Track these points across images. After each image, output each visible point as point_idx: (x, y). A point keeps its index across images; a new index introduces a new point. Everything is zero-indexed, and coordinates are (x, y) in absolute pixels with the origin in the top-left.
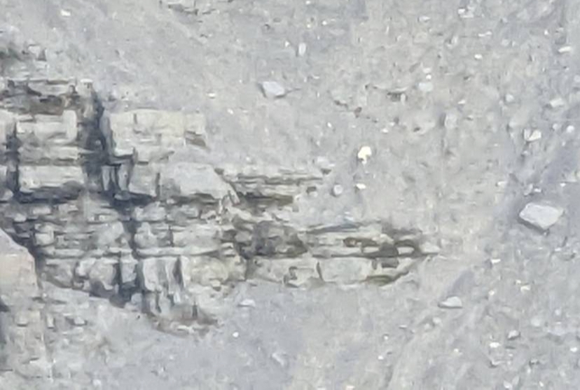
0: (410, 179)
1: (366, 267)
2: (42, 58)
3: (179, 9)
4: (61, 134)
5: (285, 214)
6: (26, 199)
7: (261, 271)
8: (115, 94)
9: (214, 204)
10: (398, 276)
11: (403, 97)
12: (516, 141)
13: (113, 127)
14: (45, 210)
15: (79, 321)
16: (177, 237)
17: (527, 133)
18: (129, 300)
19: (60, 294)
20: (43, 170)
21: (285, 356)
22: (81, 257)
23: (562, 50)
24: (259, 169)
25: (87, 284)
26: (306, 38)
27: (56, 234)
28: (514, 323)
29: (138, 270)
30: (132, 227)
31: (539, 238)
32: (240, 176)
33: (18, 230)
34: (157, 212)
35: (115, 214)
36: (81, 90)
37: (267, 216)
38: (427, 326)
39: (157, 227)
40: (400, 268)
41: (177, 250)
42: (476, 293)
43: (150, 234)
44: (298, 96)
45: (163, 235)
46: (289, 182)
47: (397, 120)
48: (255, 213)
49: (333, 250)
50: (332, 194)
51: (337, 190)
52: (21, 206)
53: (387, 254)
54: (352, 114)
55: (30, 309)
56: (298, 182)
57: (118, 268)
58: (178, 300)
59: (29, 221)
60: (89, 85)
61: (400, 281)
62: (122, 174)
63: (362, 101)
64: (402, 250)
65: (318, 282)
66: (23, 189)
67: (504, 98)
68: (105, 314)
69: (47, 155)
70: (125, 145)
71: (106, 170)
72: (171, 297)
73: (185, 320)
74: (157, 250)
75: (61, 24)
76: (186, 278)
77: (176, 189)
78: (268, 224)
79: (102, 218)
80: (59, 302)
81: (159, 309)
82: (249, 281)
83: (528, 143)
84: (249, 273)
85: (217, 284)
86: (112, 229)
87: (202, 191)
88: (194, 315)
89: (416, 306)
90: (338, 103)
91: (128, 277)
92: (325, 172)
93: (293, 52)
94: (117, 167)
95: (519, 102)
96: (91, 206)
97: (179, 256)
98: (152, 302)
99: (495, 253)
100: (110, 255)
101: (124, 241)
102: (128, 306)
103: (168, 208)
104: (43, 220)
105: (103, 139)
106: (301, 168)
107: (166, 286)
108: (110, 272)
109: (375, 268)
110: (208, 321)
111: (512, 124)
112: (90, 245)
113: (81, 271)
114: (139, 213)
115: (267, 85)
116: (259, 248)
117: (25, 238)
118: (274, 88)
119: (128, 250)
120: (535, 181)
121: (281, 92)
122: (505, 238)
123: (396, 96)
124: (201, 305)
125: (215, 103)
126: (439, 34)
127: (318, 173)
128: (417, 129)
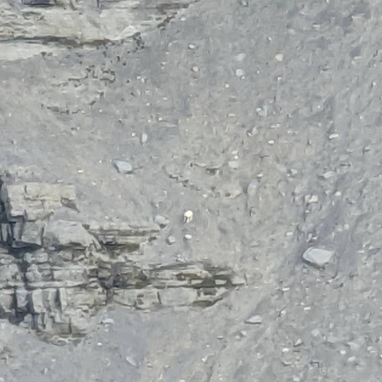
0: (224, 231)
1: (192, 295)
3: (56, 110)
5: (134, 257)
7: (115, 298)
8: (11, 172)
9: (83, 251)
10: (215, 301)
11: (218, 172)
12: (300, 203)
13: (10, 196)
16: (56, 274)
17: (307, 197)
18: (23, 320)
21: (135, 360)
23: (331, 137)
24: (115, 225)
26: (147, 130)
28: (301, 335)
29: (29, 298)
30: (24, 267)
31: (317, 273)
32: (101, 230)
34: (42, 256)
35: (12, 258)
37: (121, 259)
38: (237, 337)
39: (41, 266)
40: (217, 295)
41: (57, 284)
42: (272, 312)
43: (37, 272)
44: (141, 171)
45: (46, 273)
46: (137, 234)
47: (213, 189)
48: (113, 256)
49: (169, 283)
50: (168, 241)
51: (172, 239)
54: (181, 184)
56: (144, 234)
57: (14, 296)
58: (58, 319)
61: (217, 304)
62: (16, 229)
63: (188, 174)
64: (219, 282)
65: (159, 306)
67: (290, 172)
68: (6, 331)
70: (19, 209)
71: (4, 226)
72: (52, 317)
73: (63, 334)
74: (42, 284)
76: (64, 303)
77: (55, 239)
78: (122, 264)
79: (3, 261)
81: (44, 326)
82: (109, 305)
83: (308, 204)
85: (86, 308)
86: (10, 269)
87: (74, 241)
88: (69, 330)
90: (171, 177)
91: (22, 303)
92: (162, 226)
93: (137, 139)
94: (12, 224)
95: (301, 174)
97: (58, 288)
98: (39, 321)
99: (285, 284)
100: (8, 287)
102: (22, 324)
103: (50, 253)
105: (2, 204)
106: (144, 223)
107: (49, 309)
108: (9, 300)
109: (199, 294)
110: (80, 335)
111: (296, 191)
114: (29, 257)
115: (119, 164)
116: (115, 282)
118: (124, 166)
119: (21, 284)
120: (314, 232)
121: (130, 169)
122: (293, 273)
123: (213, 171)
124: (75, 323)
125: (82, 177)
126: (243, 126)
127: (158, 228)
128: (228, 195)
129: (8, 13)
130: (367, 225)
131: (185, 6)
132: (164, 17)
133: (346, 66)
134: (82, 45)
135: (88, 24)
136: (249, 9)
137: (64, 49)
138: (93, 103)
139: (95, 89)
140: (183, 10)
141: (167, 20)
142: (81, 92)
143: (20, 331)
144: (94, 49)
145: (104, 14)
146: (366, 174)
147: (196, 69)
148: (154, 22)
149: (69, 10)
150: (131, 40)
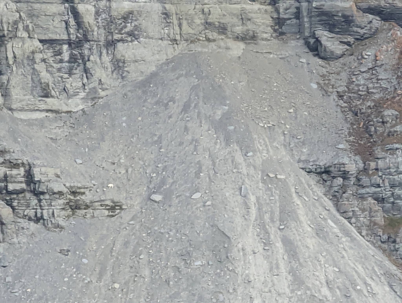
0: (119, 187)
1: (106, 213)
2: (14, 152)
3: (52, 139)
4: (19, 174)
5: (83, 197)
6: (9, 193)
7: (76, 214)
8: (35, 163)
9: (63, 194)
10: (116, 215)
11: (116, 164)
12: (149, 176)
13: (34, 172)
14: (15, 196)
15: (25, 228)
16: (53, 204)
17: (152, 174)
18: (39, 222)
19: (19, 220)
20: (14, 184)
21: (84, 238)
22: (26, 209)
23: (161, 150)
24: (76, 184)
25: (27, 217)
26: (88, 147)
27: (18, 203)
28: (150, 229)
29: (42, 213)
30: (40, 201)
31: (156, 204)
32: (70, 186)
33: (7, 202)
34: (47, 197)
35: (35, 197)
36: (25, 162)
37: (78, 198)
38: (125, 229)
39: (47, 201)
40: (116, 213)
41: (53, 208)
42: (138, 220)
43: (45, 203)
44: (86, 163)
45: (49, 203)
46: (84, 188)
47: (114, 170)
48: (75, 197)
49: (97, 207)
50: (97, 191)
51: (98, 190)
52: (8, 195)
53: (112, 209)
54: (101, 169)
55: (11, 224)
56: (87, 188)
57: (36, 213)
58: (53, 222)
59: (11, 199)
60: (27, 160)
61: (116, 216)
62: (37, 186)
63: (104, 165)
64: (117, 208)
65: (93, 217)
66: (9, 190)
67: (144, 164)
68: (33, 226)
69: (16, 180)
70: (38, 178)
71: (32, 185)
72: (51, 221)
73: (55, 227)
74: (47, 208)
75: (18, 143)
76: (56, 215)
77: (53, 190)
78: (79, 200)
79: (31, 198)
80: (19, 222)
81: (48, 224)
82: (74, 216)
83: (152, 177)
84: (73, 214)
85: (64, 217)
86: (34, 201)
87: (60, 190)
88: (58, 226)
89: (121, 224)
90: (97, 165)
91: (39, 215)
92: (94, 185)
93: (84, 150)
94: (35, 184)
95: (149, 165)
96: (28, 195)
97: (53, 209)
98: (46, 222)
99: (143, 209)
100: (34, 209)
101: (38, 205)
102: (39, 223)
103: (50, 195)
104: (14, 199)
105: (31, 176)
106: (88, 184)
107: (50, 218)
108: (34, 214)
109: (109, 212)
110: (62, 228)
111: (147, 172)
112: (28, 206)
113: (25, 213)
114: (42, 197)
115: (77, 160)
116: (76, 207)
117: (9, 204)
118: (79, 161)
119: (39, 207)
120: (155, 188)
121: (81, 162)
122: (146, 204)
123: (114, 164)
124: (60, 223)
125: (63, 165)
126: (126, 146)
127: (92, 186)
128: (120, 173)
129: (33, 100)
130: (176, 185)
131: (102, 98)
132: (94, 102)
133: (166, 122)
134: (61, 113)
135: (64, 105)
136: (127, 100)
137: (54, 114)
138: (66, 136)
139: (66, 131)
140: (102, 100)
141: (95, 103)
142: (61, 132)
143: (38, 226)
144: (66, 114)
145: (70, 101)
146: (175, 165)
147: (106, 123)
148: (90, 104)
149: (56, 99)
150: (81, 111)
